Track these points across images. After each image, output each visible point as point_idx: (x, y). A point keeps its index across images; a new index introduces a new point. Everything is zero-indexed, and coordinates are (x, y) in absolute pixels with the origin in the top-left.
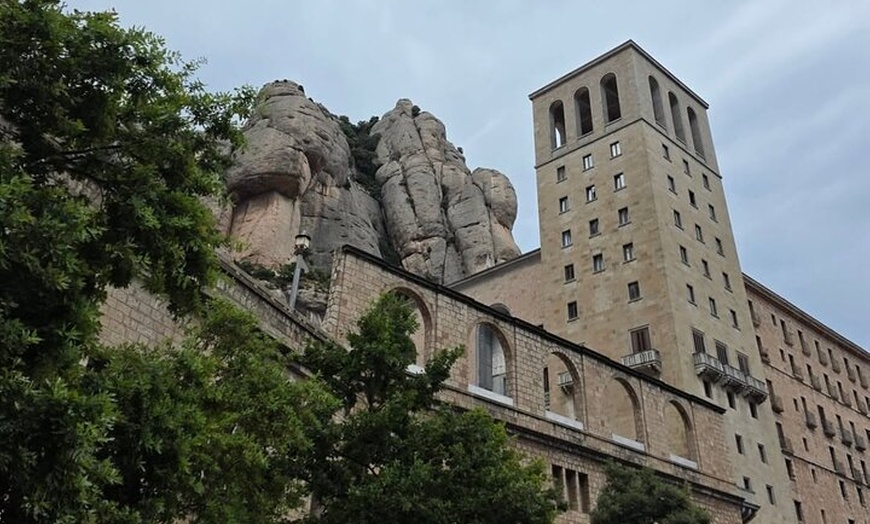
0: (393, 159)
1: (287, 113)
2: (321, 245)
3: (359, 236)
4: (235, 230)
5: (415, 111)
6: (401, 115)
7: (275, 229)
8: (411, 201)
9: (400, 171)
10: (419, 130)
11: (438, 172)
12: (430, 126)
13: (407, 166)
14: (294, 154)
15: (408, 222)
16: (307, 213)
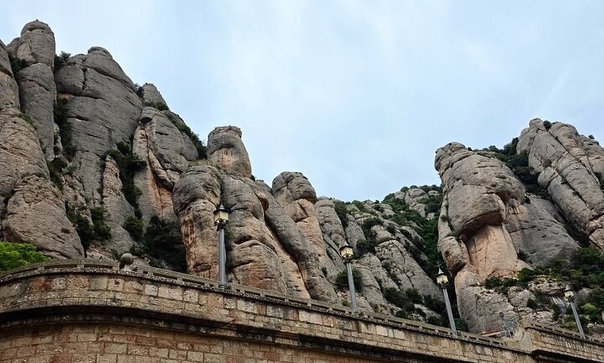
0: (546, 166)
1: (471, 171)
2: (531, 248)
3: (554, 233)
4: (473, 258)
5: (547, 125)
6: (537, 132)
7: (499, 250)
8: (576, 193)
9: (557, 174)
10: (557, 138)
11: (587, 165)
12: (564, 132)
13: (560, 168)
14: (490, 197)
15: (582, 209)
16: (512, 230)
